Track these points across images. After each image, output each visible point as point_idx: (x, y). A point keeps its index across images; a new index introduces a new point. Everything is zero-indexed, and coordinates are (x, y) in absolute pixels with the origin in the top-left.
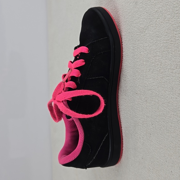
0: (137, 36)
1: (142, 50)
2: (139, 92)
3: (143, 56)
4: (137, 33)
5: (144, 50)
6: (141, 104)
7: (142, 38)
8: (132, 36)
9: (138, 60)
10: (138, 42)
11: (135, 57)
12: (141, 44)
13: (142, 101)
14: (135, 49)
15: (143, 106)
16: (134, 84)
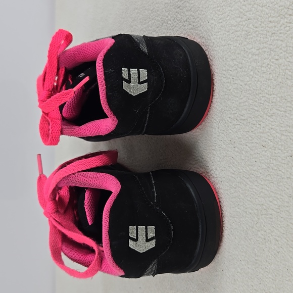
0: (271, 25)
1: (281, 55)
2: (271, 143)
3: (284, 68)
4: (270, 19)
5: (287, 55)
6: (276, 168)
7: (282, 28)
8: (256, 25)
9: (271, 76)
10: (272, 38)
11: (263, 69)
12: (279, 42)
13: (280, 164)
14: (265, 52)
15: (280, 172)
16: (258, 126)
